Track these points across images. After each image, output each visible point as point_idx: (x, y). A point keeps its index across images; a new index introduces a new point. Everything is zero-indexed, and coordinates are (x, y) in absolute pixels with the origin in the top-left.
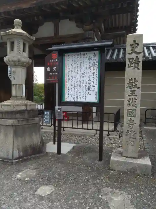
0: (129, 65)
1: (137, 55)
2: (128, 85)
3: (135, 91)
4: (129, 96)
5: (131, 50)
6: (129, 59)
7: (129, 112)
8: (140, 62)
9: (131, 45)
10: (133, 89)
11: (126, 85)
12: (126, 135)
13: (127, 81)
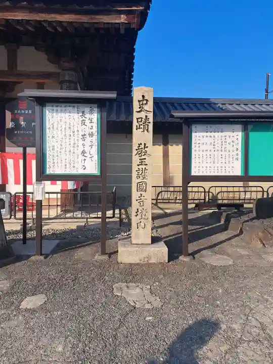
0: (137, 126)
1: (147, 115)
2: (136, 152)
3: (145, 159)
4: (138, 165)
5: (140, 108)
6: (137, 119)
7: (139, 186)
8: (149, 123)
9: (139, 101)
10: (143, 157)
11: (134, 152)
12: (136, 216)
13: (135, 147)
